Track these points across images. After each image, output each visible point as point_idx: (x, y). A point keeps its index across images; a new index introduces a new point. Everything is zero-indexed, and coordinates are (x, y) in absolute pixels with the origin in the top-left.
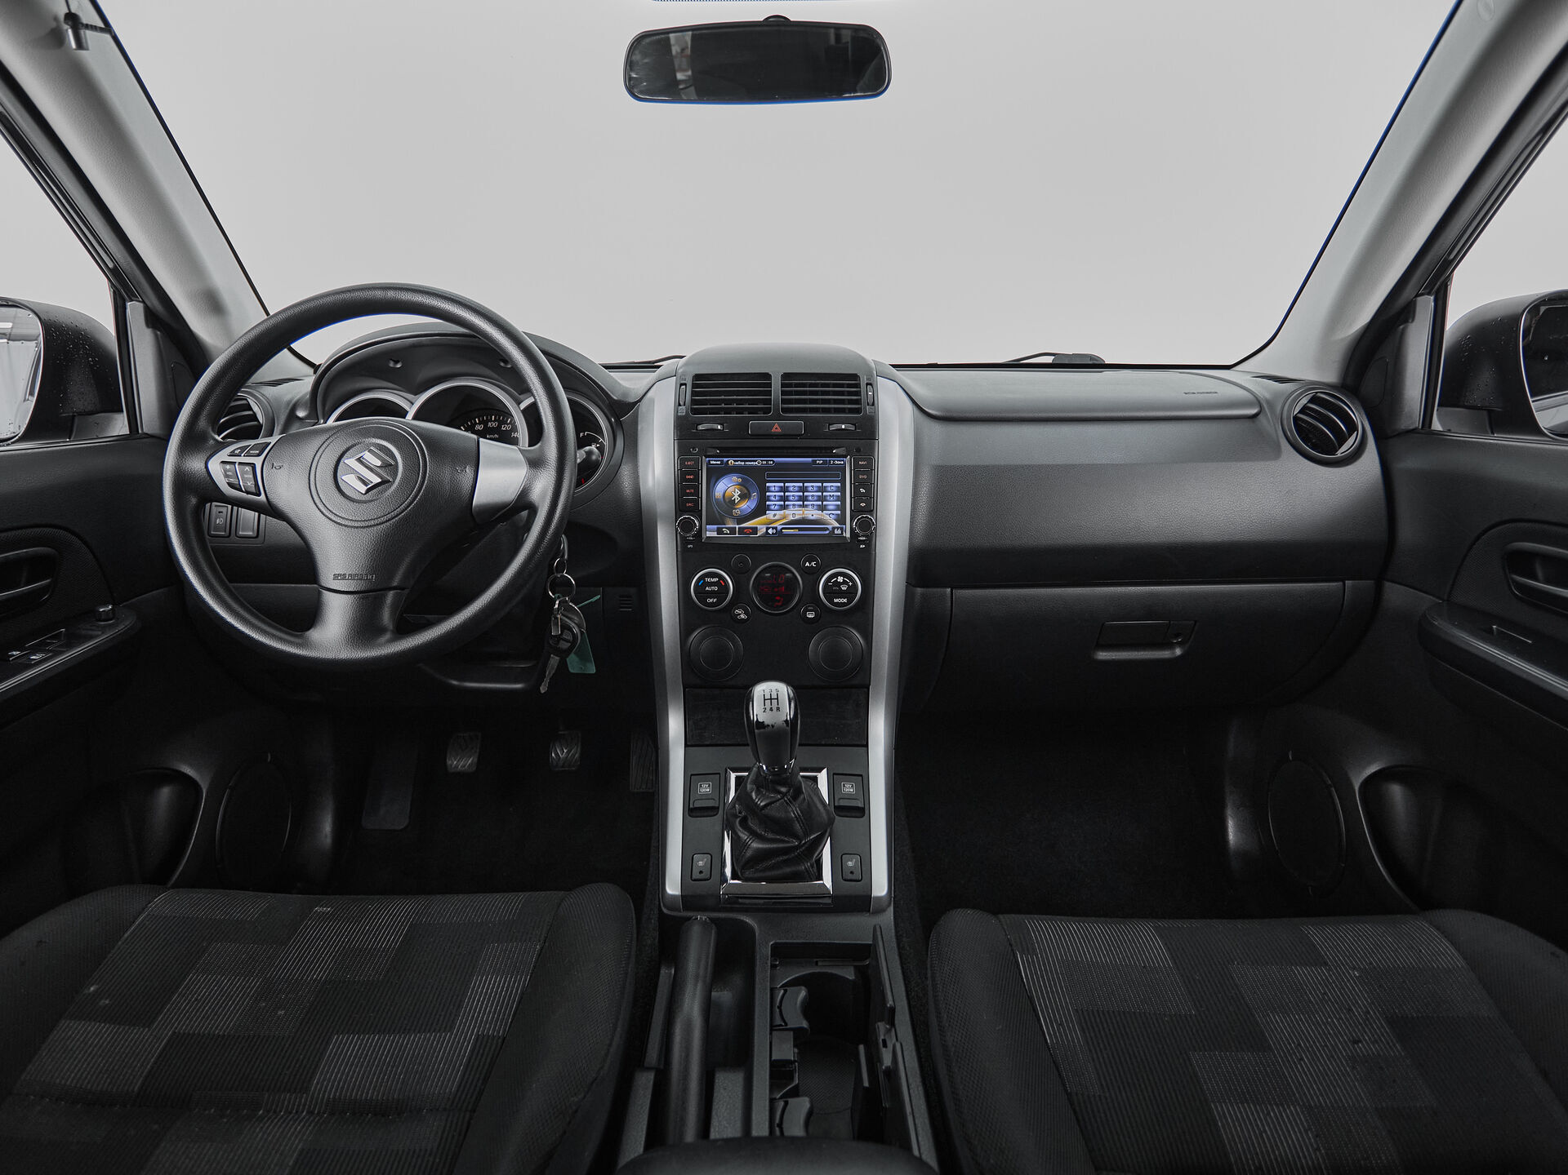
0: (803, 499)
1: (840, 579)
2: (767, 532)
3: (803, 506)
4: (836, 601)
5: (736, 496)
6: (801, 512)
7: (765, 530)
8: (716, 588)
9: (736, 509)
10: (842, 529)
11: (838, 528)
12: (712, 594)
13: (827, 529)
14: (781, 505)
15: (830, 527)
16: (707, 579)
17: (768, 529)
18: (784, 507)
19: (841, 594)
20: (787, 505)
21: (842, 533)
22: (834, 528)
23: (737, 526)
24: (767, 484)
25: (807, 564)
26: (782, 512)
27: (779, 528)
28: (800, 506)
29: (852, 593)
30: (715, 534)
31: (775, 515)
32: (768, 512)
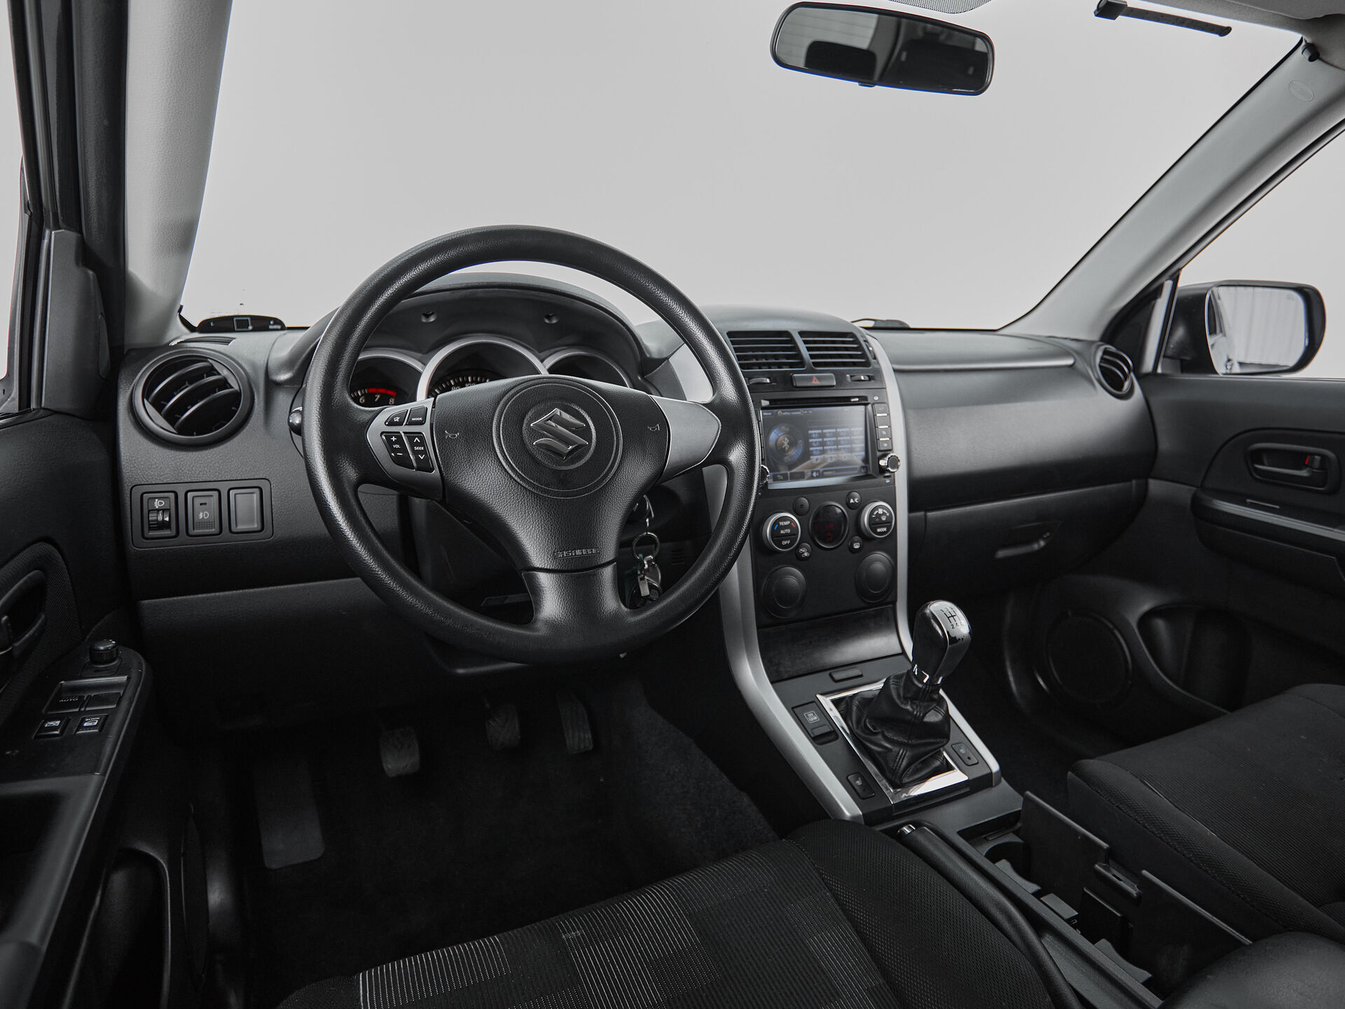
0: (837, 443)
1: (880, 511)
3: (838, 449)
4: (879, 530)
5: (786, 444)
6: (837, 455)
7: (810, 473)
8: (788, 531)
9: (786, 456)
10: (867, 468)
11: (864, 467)
12: (786, 536)
13: (856, 468)
14: (821, 450)
15: (858, 466)
16: (781, 523)
17: (812, 472)
18: (823, 452)
19: (882, 524)
20: (826, 450)
22: (861, 467)
23: (789, 472)
24: (810, 432)
25: (852, 501)
26: (822, 457)
27: (821, 470)
28: (835, 450)
29: (890, 522)
30: (772, 481)
31: (817, 460)
32: (811, 457)
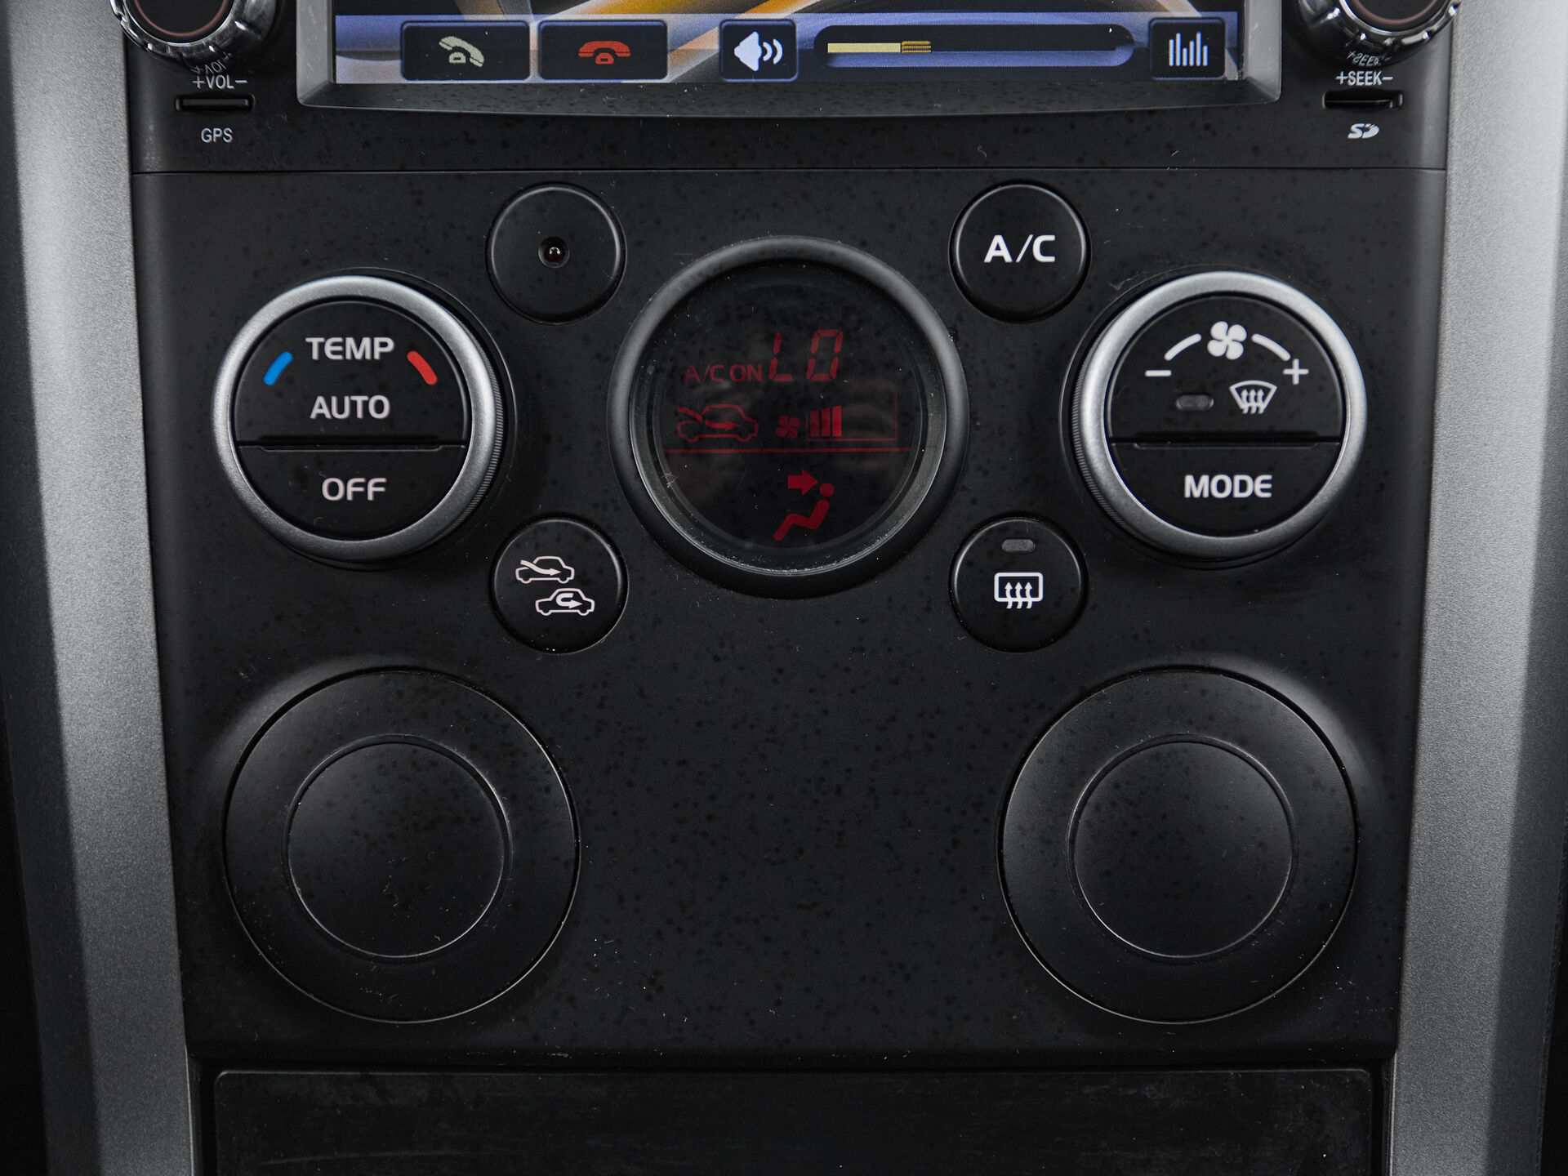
1: (1227, 341)
2: (727, 58)
7: (717, 46)
8: (378, 406)
10: (1214, 36)
11: (1187, 30)
13: (1120, 37)
15: (1139, 23)
17: (732, 36)
21: (1216, 63)
22: (1163, 31)
23: (534, 23)
25: (998, 248)
27: (806, 29)
30: (389, 72)
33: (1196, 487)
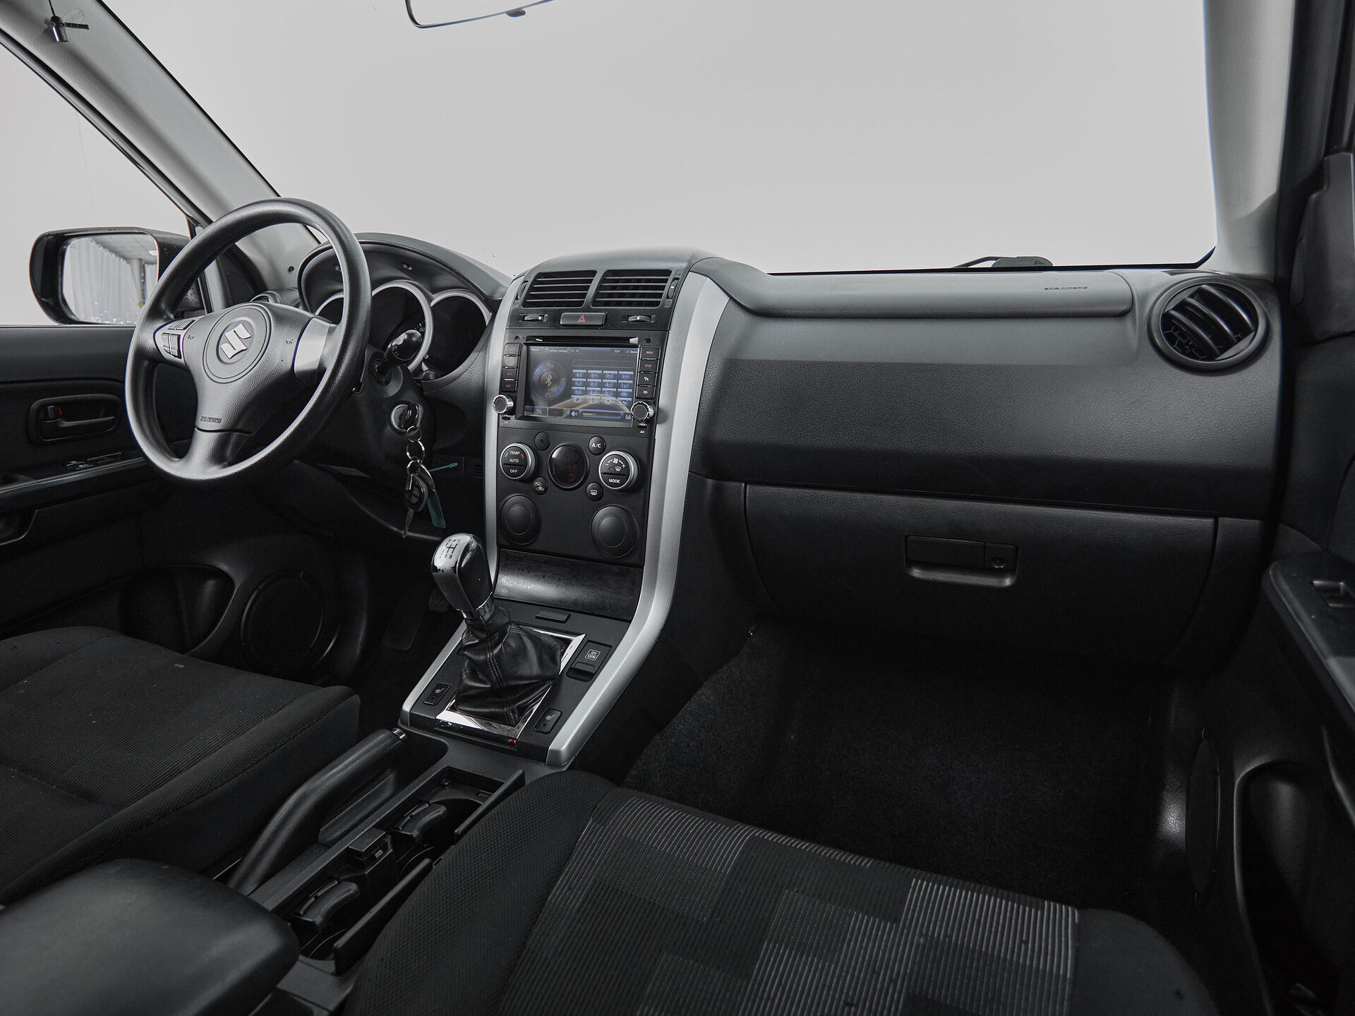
0: (601, 385)
1: (616, 461)
2: (570, 415)
3: (601, 392)
5: (549, 380)
6: (599, 398)
7: (569, 412)
8: (517, 461)
9: (547, 392)
11: (629, 414)
12: (515, 465)
13: (619, 415)
14: (584, 390)
15: (622, 413)
17: (571, 411)
18: (586, 392)
19: (615, 475)
20: (589, 391)
22: (625, 414)
23: (548, 408)
24: (574, 371)
25: (594, 445)
26: (583, 397)
27: (581, 411)
28: (598, 392)
29: (624, 475)
31: (578, 399)
32: (572, 396)
33: (611, 481)
